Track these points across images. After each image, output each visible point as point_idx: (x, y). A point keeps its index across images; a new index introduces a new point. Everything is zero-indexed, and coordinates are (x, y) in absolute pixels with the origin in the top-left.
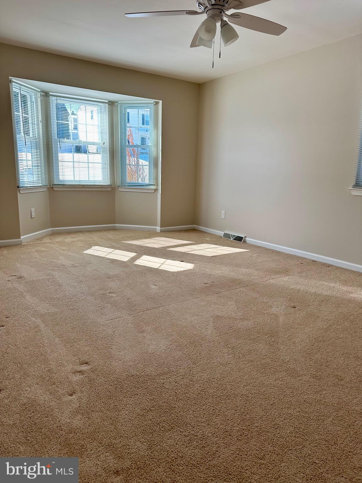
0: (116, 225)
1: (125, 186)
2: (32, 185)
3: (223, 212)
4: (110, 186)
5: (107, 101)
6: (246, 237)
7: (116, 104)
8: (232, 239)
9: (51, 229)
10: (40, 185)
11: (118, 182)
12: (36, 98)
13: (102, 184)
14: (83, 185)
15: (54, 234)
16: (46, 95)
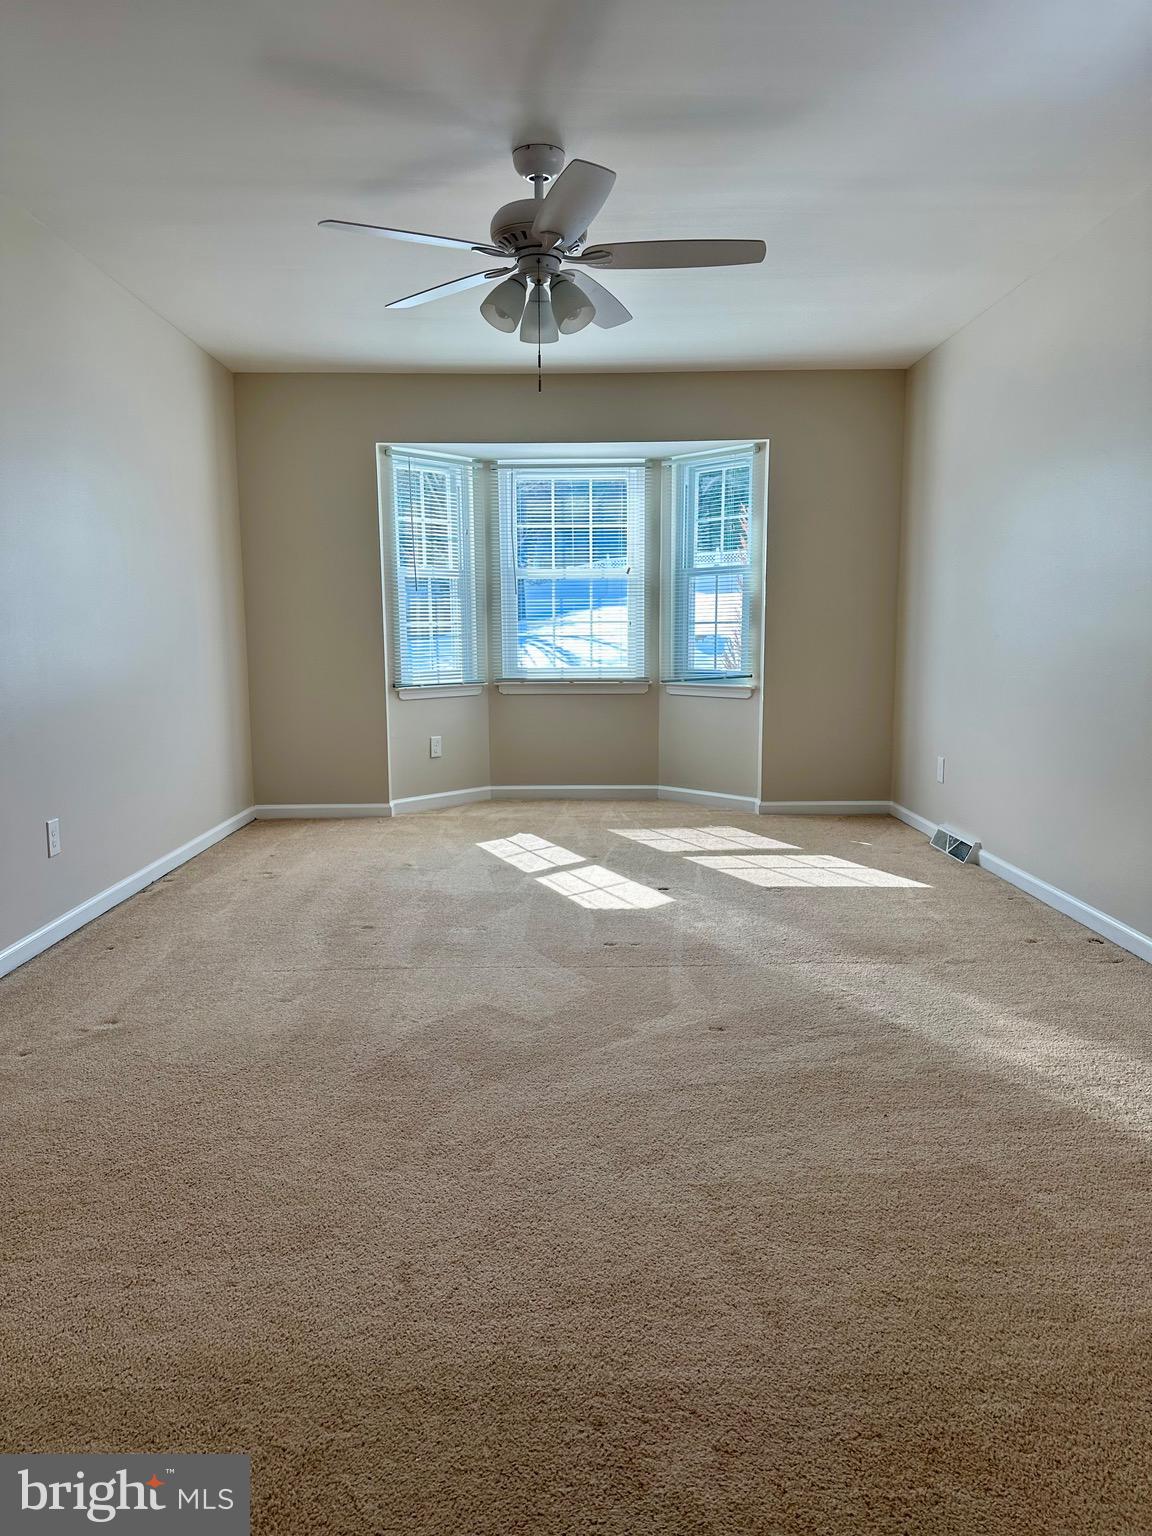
0: (660, 787)
1: (680, 681)
2: (436, 682)
3: (940, 759)
4: (645, 680)
5: (643, 460)
6: (979, 846)
7: (664, 464)
8: (948, 850)
9: (490, 788)
10: (461, 681)
11: (667, 670)
12: (465, 481)
13: (621, 676)
14: (571, 681)
15: (497, 800)
16: (488, 465)
